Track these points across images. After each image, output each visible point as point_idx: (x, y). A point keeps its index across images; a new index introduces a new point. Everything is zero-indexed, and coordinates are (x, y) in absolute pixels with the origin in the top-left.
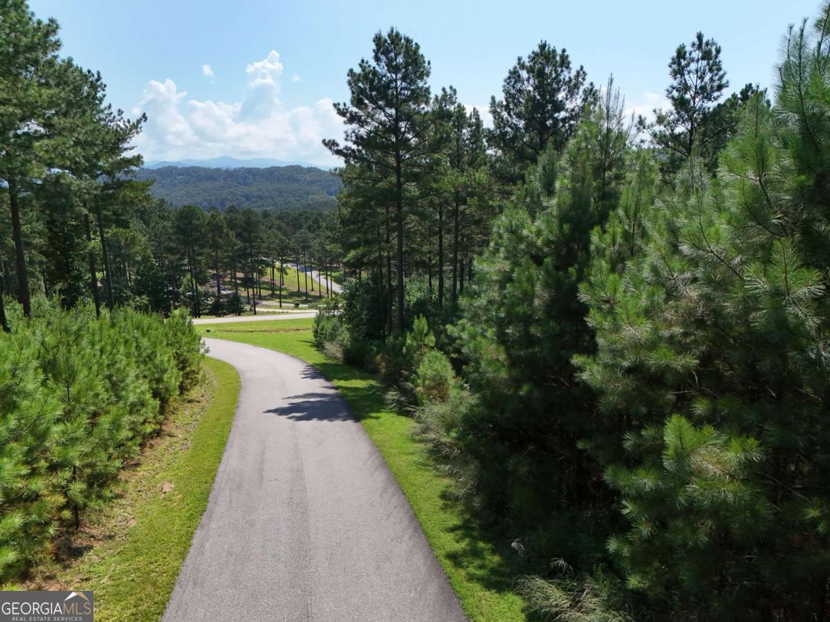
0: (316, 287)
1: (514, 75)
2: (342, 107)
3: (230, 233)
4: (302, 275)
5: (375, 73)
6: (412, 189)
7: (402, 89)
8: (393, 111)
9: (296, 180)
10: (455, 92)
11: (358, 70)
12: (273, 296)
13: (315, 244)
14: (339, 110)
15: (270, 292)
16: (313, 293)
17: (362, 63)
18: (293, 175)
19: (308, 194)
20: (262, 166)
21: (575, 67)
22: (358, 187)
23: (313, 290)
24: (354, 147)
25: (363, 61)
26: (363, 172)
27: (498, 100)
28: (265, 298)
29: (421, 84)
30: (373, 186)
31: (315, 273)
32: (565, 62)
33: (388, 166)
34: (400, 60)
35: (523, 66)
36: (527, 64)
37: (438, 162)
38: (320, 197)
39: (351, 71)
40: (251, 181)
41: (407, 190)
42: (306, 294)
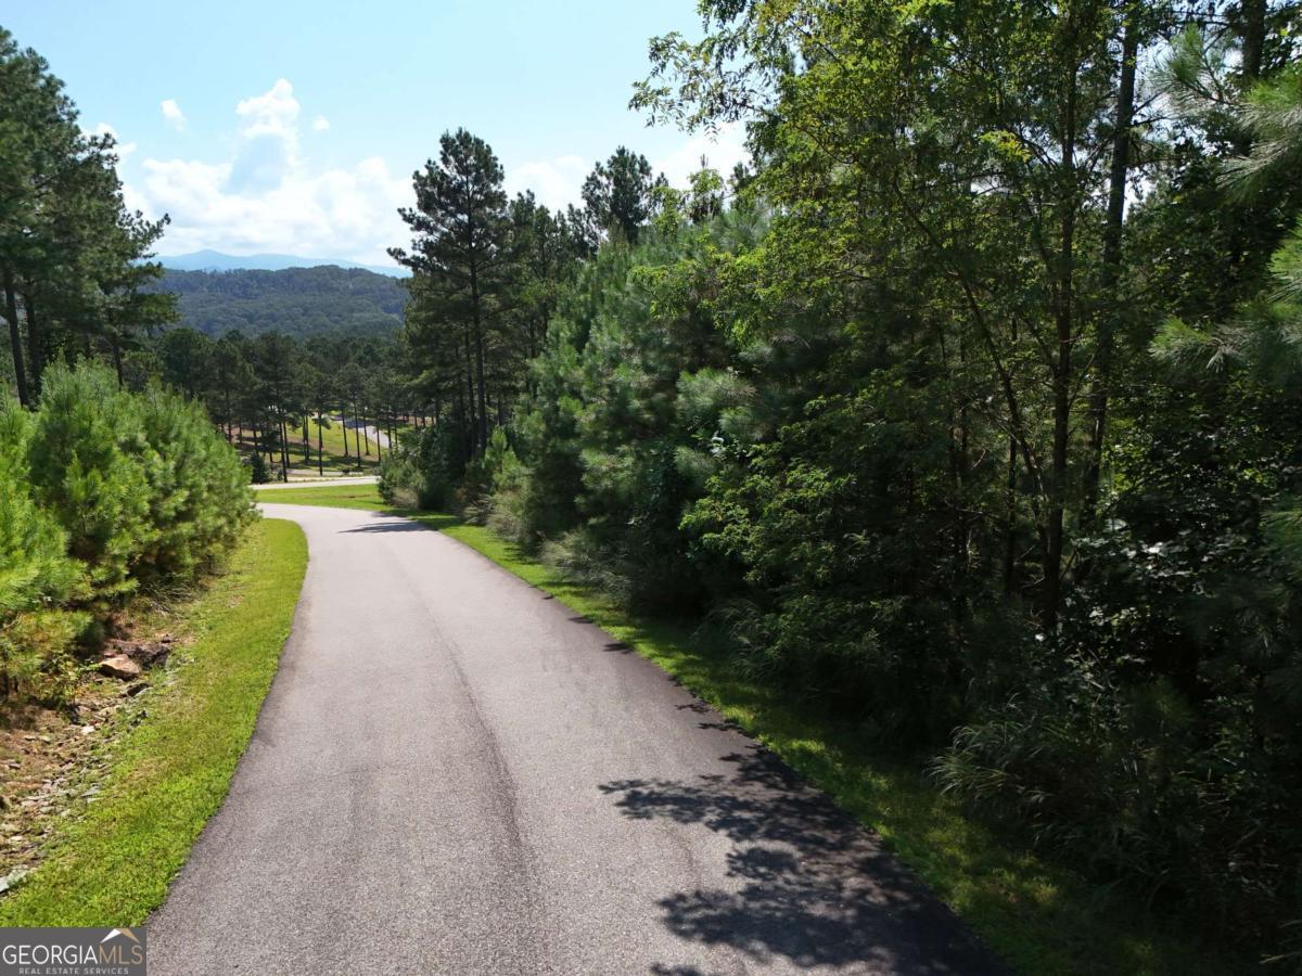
0: (373, 449)
1: (592, 181)
2: (408, 212)
3: (248, 365)
4: (351, 433)
5: (444, 176)
6: (491, 300)
7: (474, 192)
8: (464, 218)
9: (331, 289)
10: (533, 196)
11: (424, 173)
12: (307, 464)
13: (370, 385)
14: (404, 216)
15: (303, 458)
16: (368, 458)
17: (429, 165)
18: (326, 279)
19: (352, 311)
20: (274, 267)
21: (655, 174)
22: (429, 300)
23: (368, 454)
24: (421, 255)
25: (429, 162)
26: (434, 282)
27: (576, 207)
28: (296, 466)
29: (494, 188)
30: (447, 297)
31: (370, 429)
32: (645, 169)
33: (462, 276)
34: (471, 160)
35: (601, 172)
36: (606, 168)
37: (518, 272)
38: (371, 315)
39: (417, 173)
40: (256, 291)
41: (485, 303)
42: (358, 460)
